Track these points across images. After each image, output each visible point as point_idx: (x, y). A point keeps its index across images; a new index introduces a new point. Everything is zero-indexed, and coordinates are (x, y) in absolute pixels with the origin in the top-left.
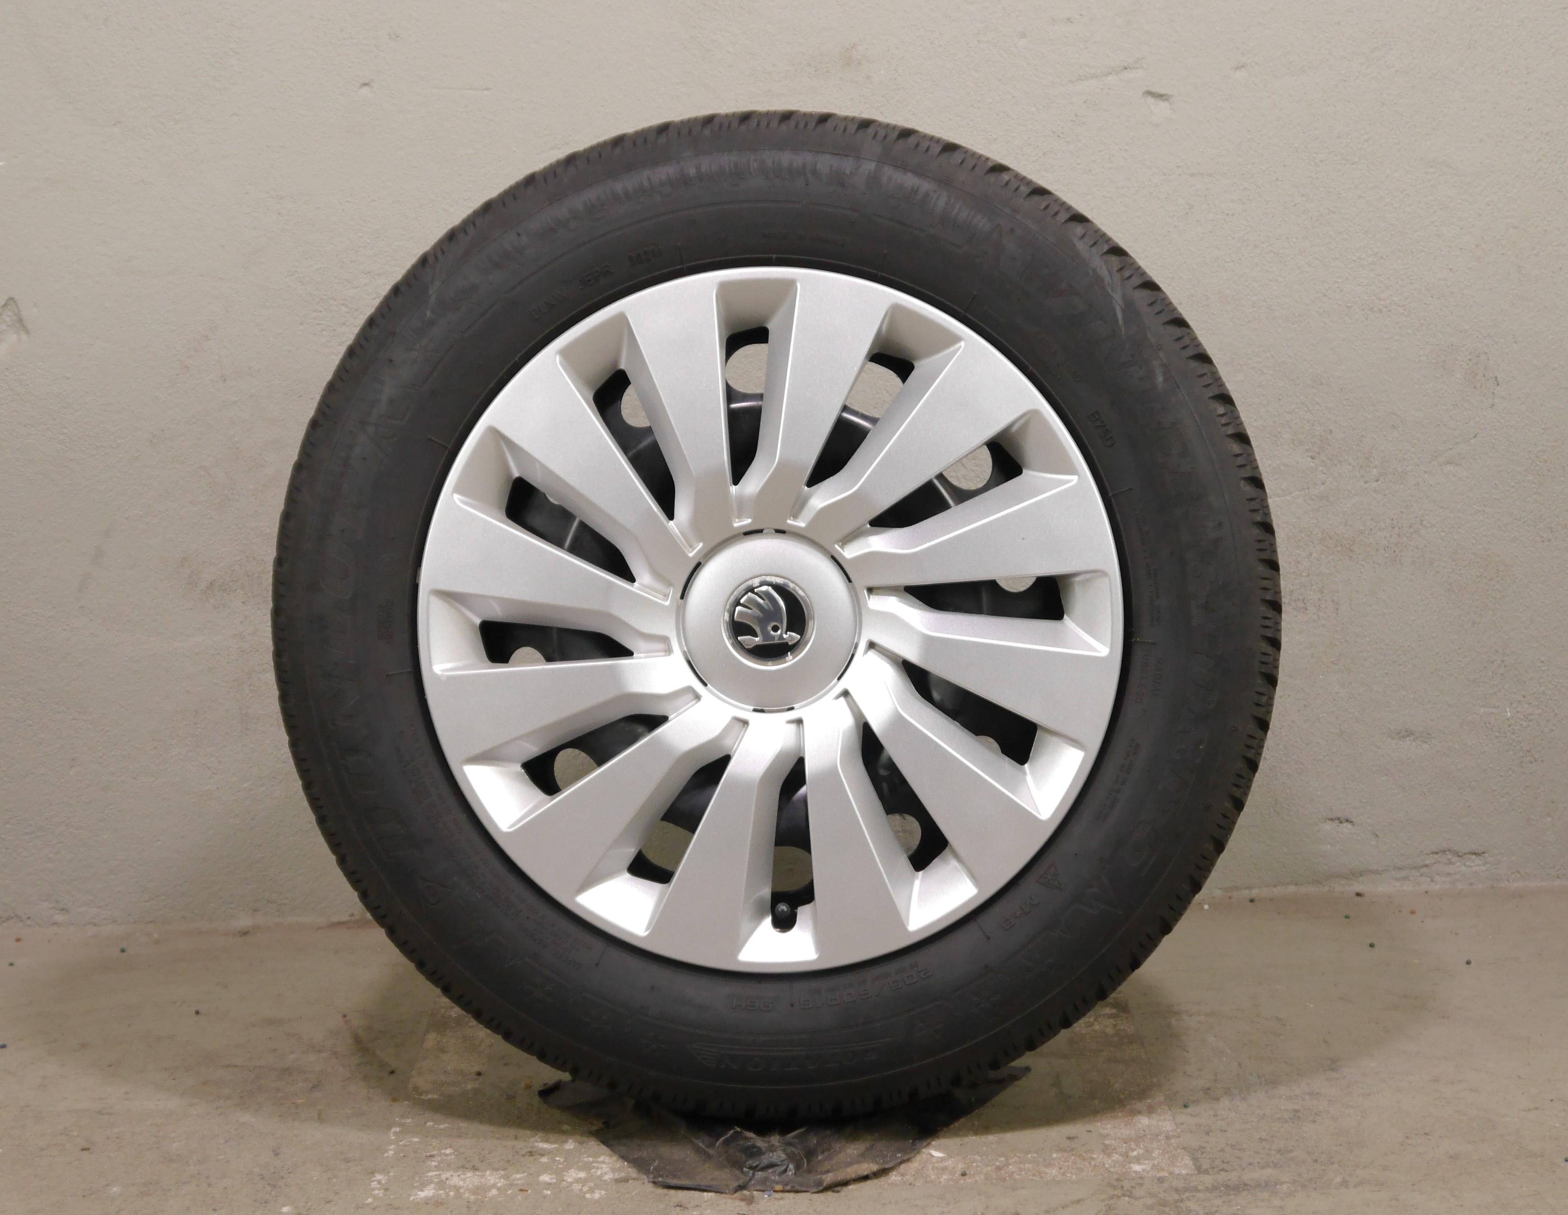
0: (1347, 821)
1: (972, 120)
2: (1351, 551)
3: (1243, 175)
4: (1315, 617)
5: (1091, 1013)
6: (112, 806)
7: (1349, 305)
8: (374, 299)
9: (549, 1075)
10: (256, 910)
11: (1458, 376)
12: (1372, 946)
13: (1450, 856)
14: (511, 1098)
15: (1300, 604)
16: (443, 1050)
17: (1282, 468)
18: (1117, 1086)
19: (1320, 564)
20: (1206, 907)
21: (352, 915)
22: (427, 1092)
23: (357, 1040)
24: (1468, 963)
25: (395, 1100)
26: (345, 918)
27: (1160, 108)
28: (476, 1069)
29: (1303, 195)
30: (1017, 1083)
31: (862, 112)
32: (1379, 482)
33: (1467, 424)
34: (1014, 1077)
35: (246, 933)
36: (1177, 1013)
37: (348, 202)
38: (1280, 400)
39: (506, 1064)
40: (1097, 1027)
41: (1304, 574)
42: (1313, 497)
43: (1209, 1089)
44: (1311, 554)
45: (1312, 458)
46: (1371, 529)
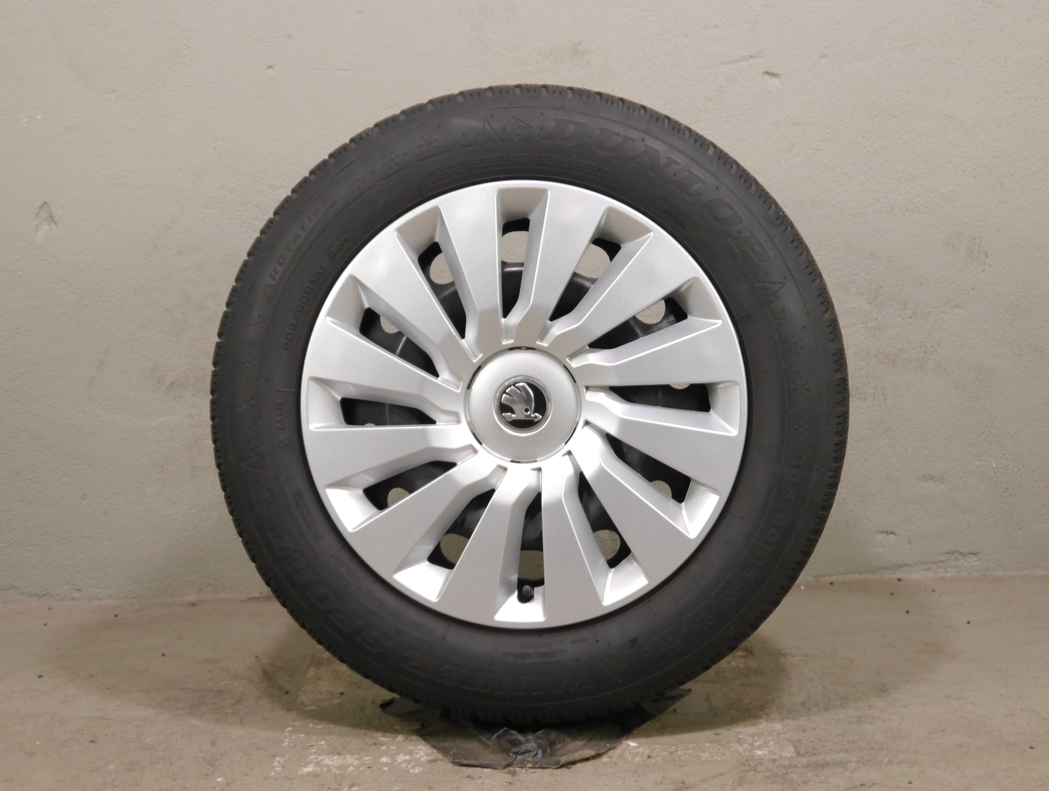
0: (892, 533)
1: (654, 90)
2: (894, 362)
3: (826, 124)
4: (872, 404)
5: (731, 655)
6: (109, 524)
7: (893, 206)
8: (275, 203)
9: (387, 695)
10: (200, 590)
11: (962, 252)
12: (908, 612)
13: (957, 555)
14: (362, 709)
15: (863, 396)
16: (319, 679)
17: (851, 310)
18: (746, 701)
19: (875, 371)
20: (803, 588)
21: (262, 593)
22: (309, 705)
23: (265, 672)
24: (969, 623)
25: (289, 710)
26: (257, 595)
27: (774, 82)
28: (340, 690)
29: (864, 137)
30: (683, 699)
31: (585, 85)
32: (912, 319)
33: (968, 282)
34: (681, 696)
35: (194, 605)
36: (785, 655)
37: (259, 141)
38: (849, 267)
39: (359, 688)
40: (734, 664)
41: (864, 377)
42: (870, 328)
43: (804, 703)
44: (869, 364)
45: (870, 304)
46: (907, 349)
